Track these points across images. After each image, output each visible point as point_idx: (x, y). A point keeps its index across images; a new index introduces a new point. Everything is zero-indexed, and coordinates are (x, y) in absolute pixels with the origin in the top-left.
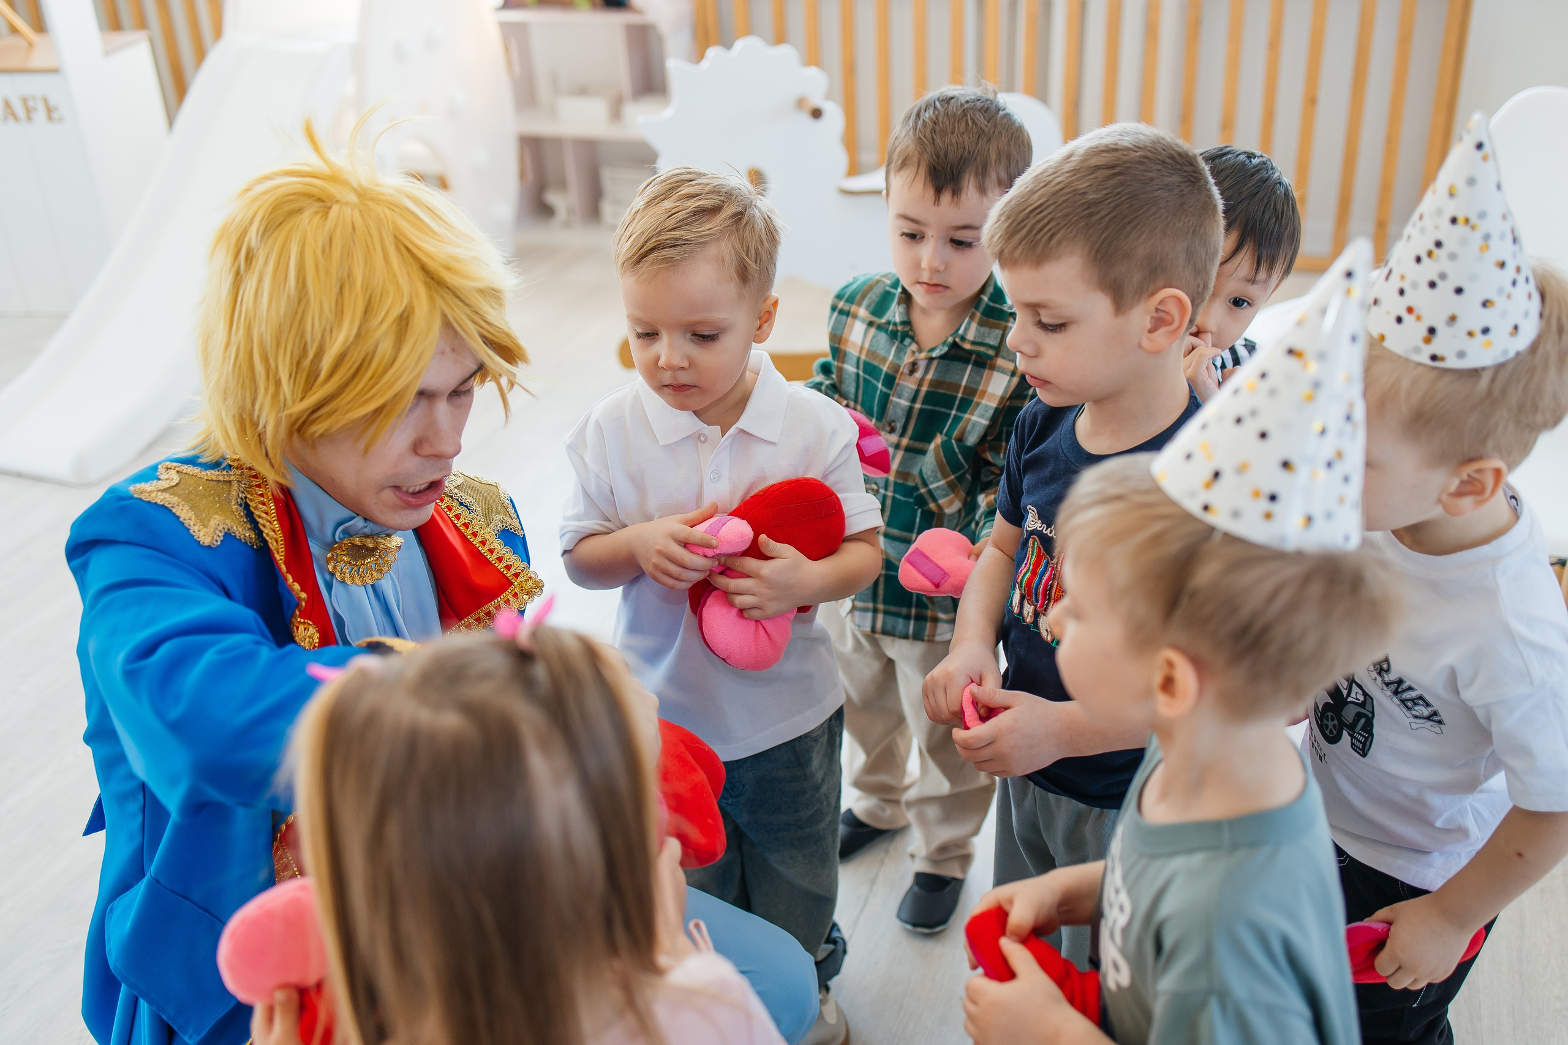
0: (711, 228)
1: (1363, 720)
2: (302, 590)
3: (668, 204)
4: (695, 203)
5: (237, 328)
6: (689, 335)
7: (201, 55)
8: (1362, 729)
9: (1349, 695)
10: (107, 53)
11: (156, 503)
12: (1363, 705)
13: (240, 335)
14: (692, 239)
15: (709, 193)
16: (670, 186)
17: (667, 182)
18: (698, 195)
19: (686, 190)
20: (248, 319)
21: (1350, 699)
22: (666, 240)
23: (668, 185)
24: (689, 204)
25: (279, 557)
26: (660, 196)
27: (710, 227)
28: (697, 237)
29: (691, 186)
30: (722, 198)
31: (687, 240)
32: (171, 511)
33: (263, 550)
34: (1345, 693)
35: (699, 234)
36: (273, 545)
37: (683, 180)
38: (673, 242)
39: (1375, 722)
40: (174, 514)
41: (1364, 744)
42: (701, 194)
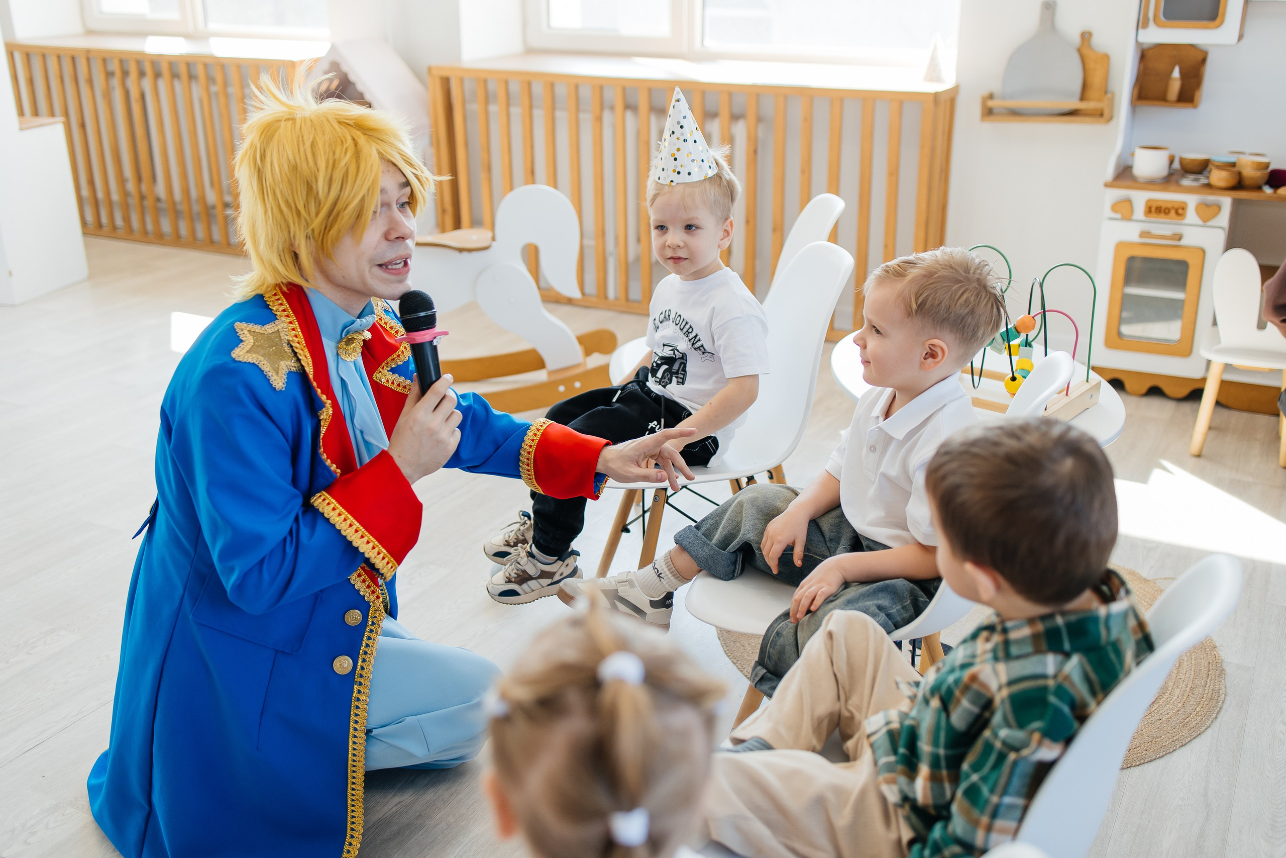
1: (683, 365)
2: (327, 399)
5: (268, 195)
8: (682, 371)
9: (676, 356)
10: (23, 129)
11: (249, 362)
12: (682, 358)
13: (270, 200)
20: (272, 188)
21: (677, 357)
25: (311, 377)
32: (258, 366)
33: (303, 373)
34: (674, 356)
36: (307, 369)
39: (687, 365)
40: (260, 369)
41: (683, 379)
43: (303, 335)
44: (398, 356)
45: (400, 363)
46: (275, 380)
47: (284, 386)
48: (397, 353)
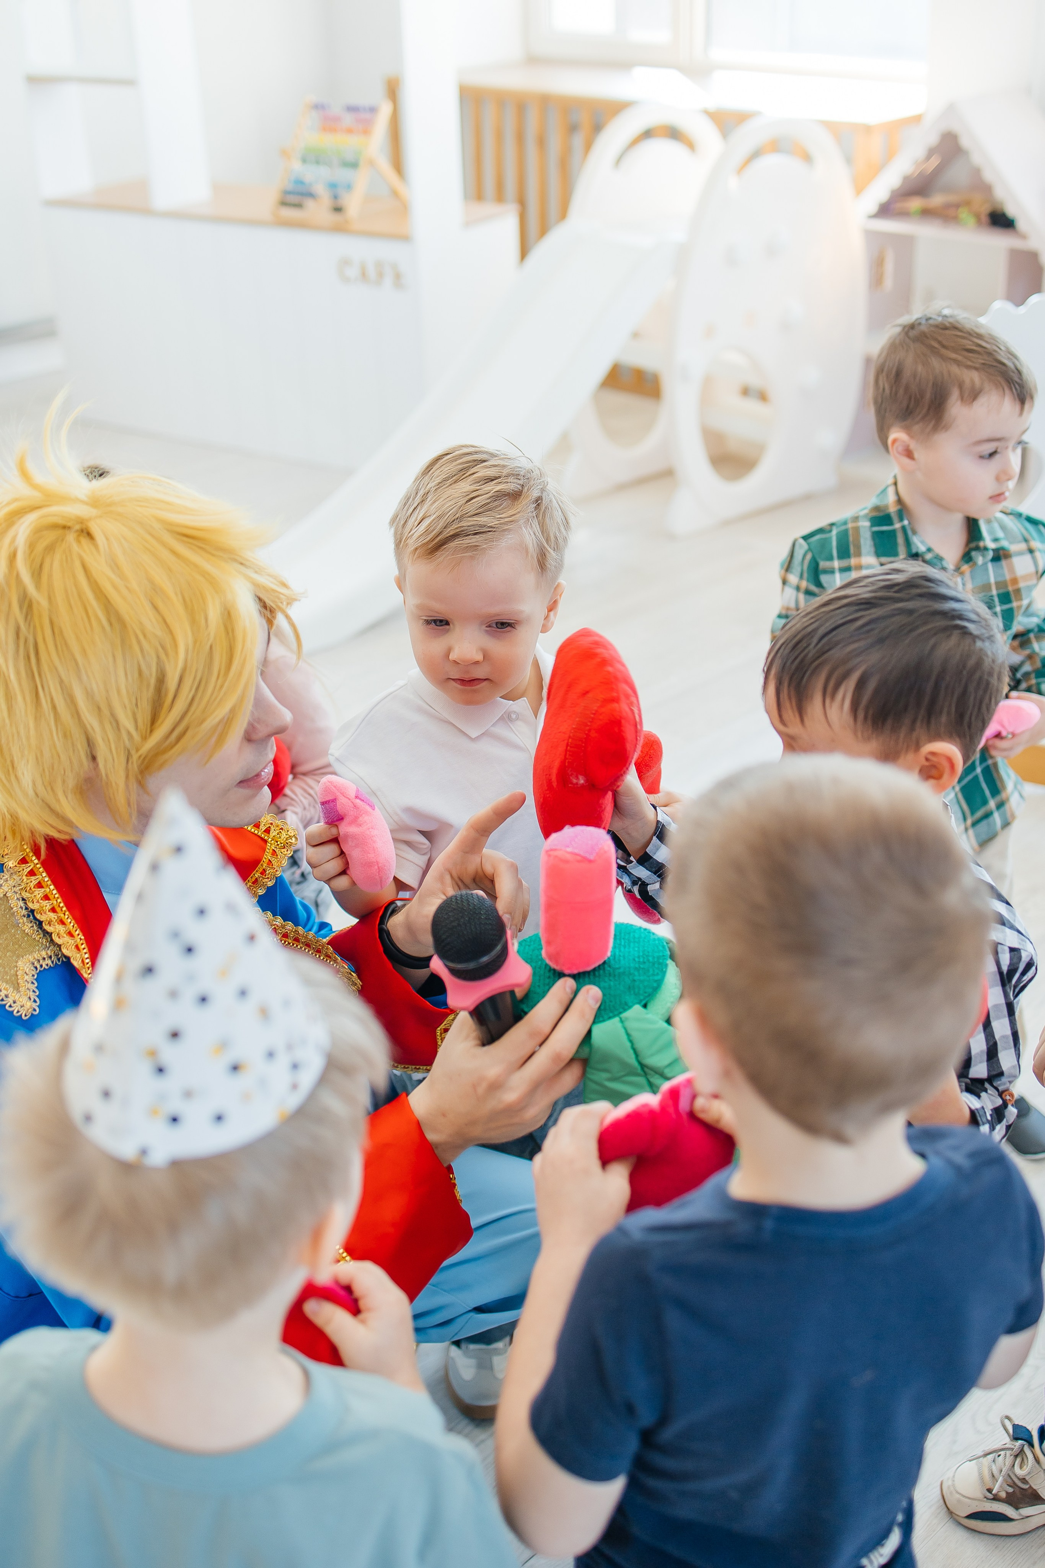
0: (514, 515)
3: (465, 486)
4: (493, 488)
6: (484, 627)
7: (544, 230)
10: (469, 223)
14: (497, 526)
15: (507, 476)
16: (461, 467)
17: (461, 461)
18: (496, 478)
19: (482, 472)
22: (468, 526)
23: (458, 464)
24: (490, 488)
26: (453, 476)
27: (513, 513)
28: (501, 524)
29: (486, 467)
30: (521, 482)
31: (491, 527)
35: (502, 521)
37: (475, 461)
38: (477, 529)
42: (500, 477)
43: (59, 891)
44: (263, 872)
45: (270, 884)
46: (14, 1002)
47: (35, 1006)
48: (259, 868)
